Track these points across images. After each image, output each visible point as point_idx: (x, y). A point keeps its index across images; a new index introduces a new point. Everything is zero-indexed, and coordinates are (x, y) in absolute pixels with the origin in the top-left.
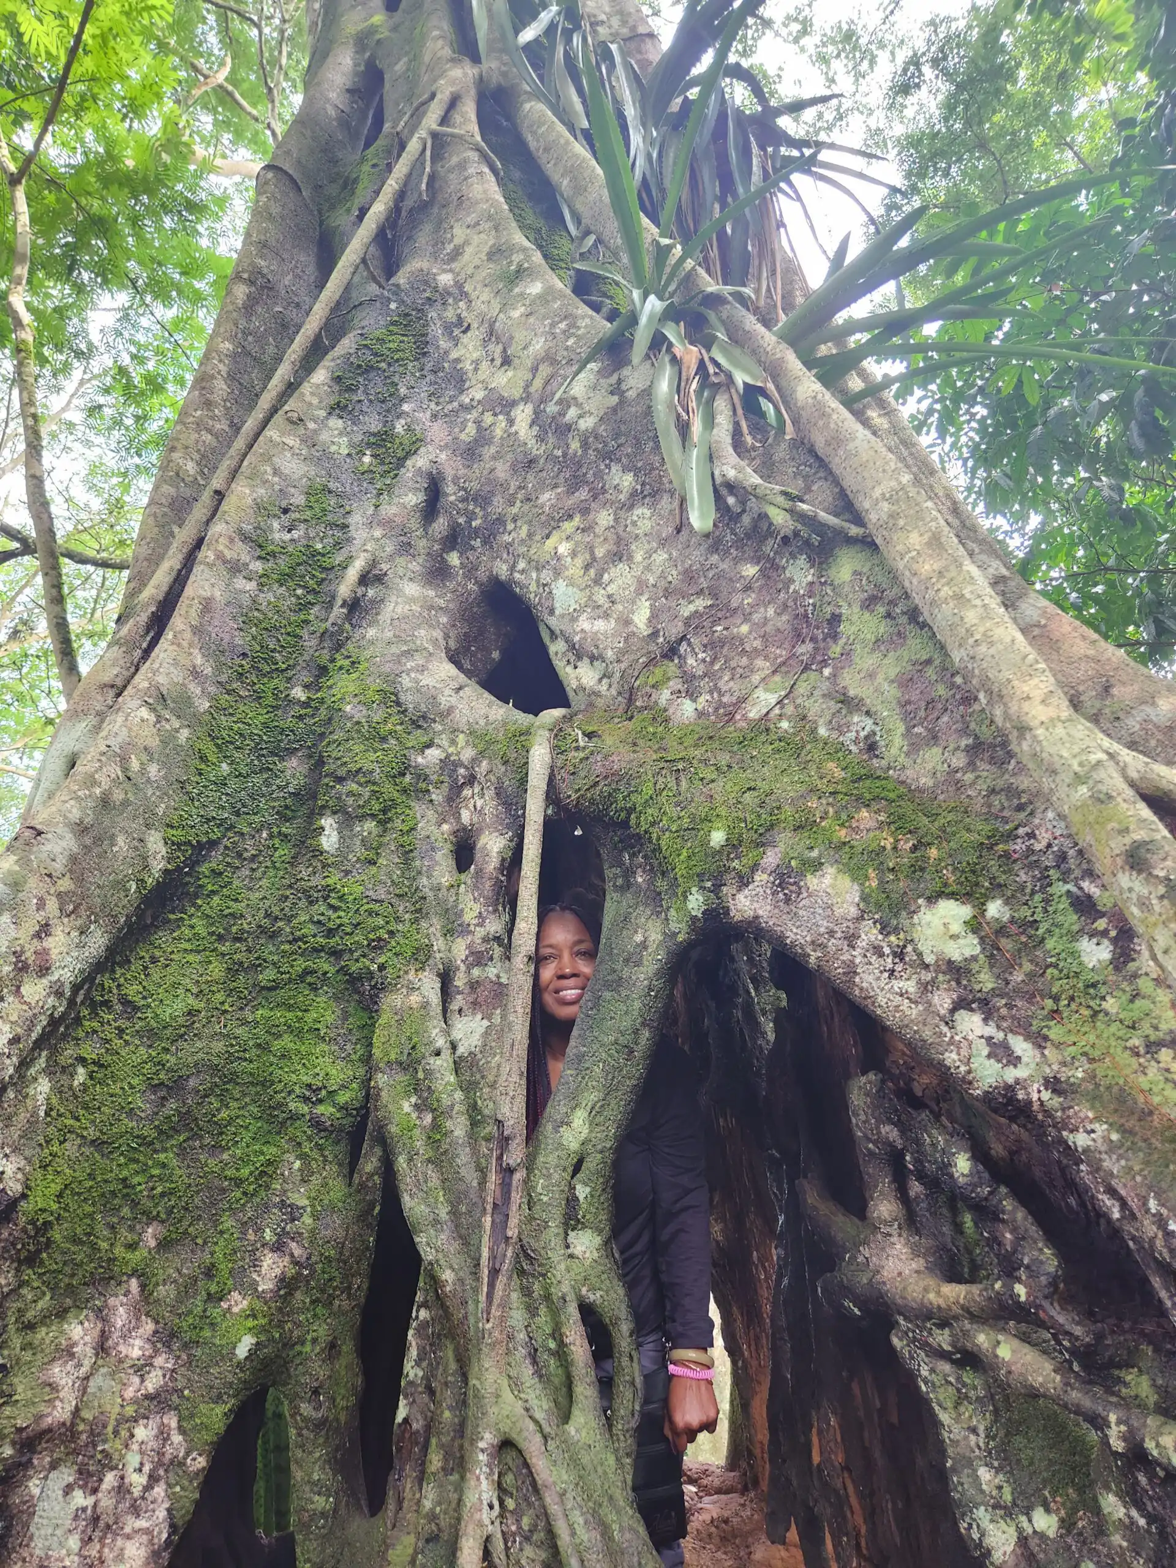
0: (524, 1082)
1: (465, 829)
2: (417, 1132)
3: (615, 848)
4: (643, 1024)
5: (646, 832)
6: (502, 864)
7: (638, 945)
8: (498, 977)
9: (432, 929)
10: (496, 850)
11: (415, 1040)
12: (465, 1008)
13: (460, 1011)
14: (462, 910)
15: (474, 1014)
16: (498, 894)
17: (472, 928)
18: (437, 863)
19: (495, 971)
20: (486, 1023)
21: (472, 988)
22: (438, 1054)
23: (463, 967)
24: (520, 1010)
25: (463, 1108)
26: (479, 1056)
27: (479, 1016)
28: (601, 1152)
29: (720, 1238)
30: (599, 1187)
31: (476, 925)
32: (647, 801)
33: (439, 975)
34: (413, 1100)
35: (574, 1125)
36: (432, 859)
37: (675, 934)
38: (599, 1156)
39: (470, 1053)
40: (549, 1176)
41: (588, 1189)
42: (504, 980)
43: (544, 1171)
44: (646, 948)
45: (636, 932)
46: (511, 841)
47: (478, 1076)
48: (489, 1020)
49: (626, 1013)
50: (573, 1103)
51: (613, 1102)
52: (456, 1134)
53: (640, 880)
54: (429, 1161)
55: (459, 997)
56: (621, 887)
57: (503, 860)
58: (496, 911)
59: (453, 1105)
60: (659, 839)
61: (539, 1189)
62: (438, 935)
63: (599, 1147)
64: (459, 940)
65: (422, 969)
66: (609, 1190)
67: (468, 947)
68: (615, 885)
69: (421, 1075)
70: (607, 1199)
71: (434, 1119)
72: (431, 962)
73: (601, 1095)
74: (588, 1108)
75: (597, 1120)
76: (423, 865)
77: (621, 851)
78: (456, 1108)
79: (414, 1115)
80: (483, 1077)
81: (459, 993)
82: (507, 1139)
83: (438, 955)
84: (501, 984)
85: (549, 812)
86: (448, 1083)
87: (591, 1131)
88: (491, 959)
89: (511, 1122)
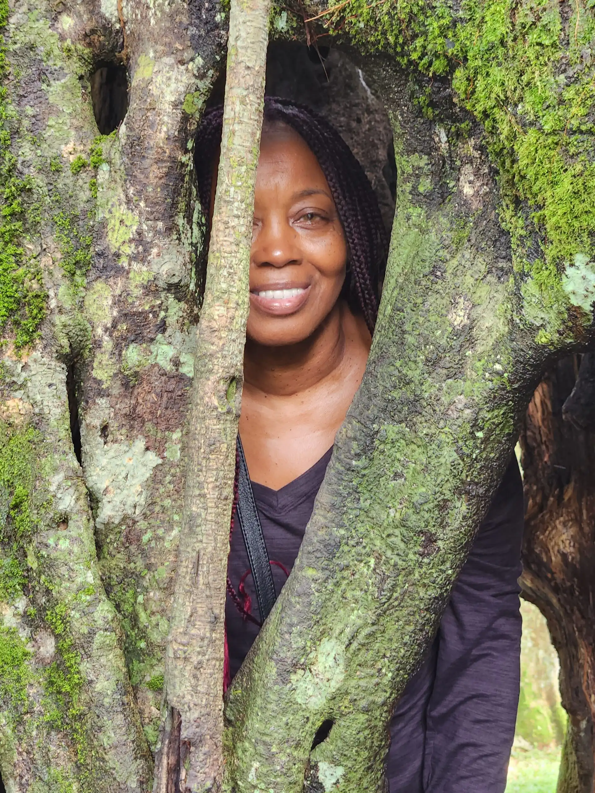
0: (220, 634)
1: (107, 28)
2: (28, 666)
3: (419, 113)
4: (458, 491)
5: (486, 115)
6: (182, 130)
7: (457, 334)
8: (177, 363)
9: (46, 261)
10: (170, 98)
11: (19, 490)
12: (113, 425)
13: (104, 429)
14: (104, 224)
15: (130, 438)
16: (176, 192)
17: (124, 262)
18: (52, 110)
19: (171, 352)
20: (152, 459)
21: (126, 385)
22: (64, 521)
23: (108, 344)
24: (212, 494)
25: (111, 638)
26: (142, 524)
27: (140, 444)
28: (366, 711)
29: (569, 549)
30: (361, 768)
31: (133, 258)
32: (492, 48)
33: (62, 358)
34: (21, 603)
35: (318, 668)
36: (41, 98)
37: (533, 330)
38: (362, 718)
39: (125, 518)
40: (270, 758)
41: (340, 771)
42: (187, 370)
43: (261, 748)
44: (472, 342)
45: (454, 304)
46: (201, 76)
47: (140, 564)
48: (160, 452)
49: (426, 469)
50: (316, 630)
51: (392, 628)
52: (98, 687)
53: (468, 190)
54: (51, 726)
55: (102, 402)
56: (428, 196)
57: (186, 118)
58: (171, 229)
59: (92, 633)
60: (513, 137)
61: (251, 777)
62: (58, 274)
63: (363, 703)
64: (99, 285)
65: (30, 344)
66: (379, 766)
67: (118, 301)
68: (414, 191)
69: (32, 562)
70: (373, 782)
71: (59, 651)
72: (44, 331)
73: (371, 617)
74: (345, 639)
75: (361, 658)
76: (21, 113)
77: (431, 123)
78: (98, 639)
79: (24, 634)
80: (149, 567)
81: (101, 393)
82: (188, 744)
83: (59, 319)
84: (181, 378)
85: (282, 24)
86: (81, 588)
87: (349, 676)
88: (163, 327)
89: (194, 715)
